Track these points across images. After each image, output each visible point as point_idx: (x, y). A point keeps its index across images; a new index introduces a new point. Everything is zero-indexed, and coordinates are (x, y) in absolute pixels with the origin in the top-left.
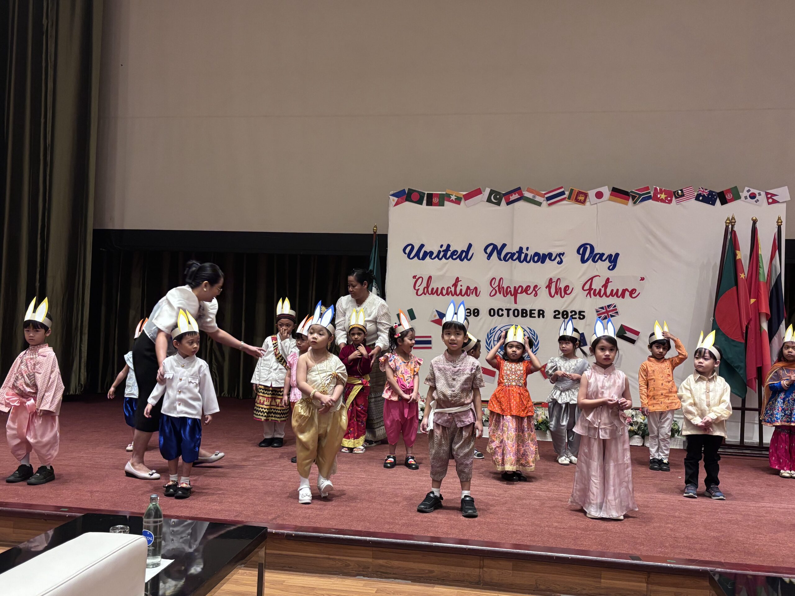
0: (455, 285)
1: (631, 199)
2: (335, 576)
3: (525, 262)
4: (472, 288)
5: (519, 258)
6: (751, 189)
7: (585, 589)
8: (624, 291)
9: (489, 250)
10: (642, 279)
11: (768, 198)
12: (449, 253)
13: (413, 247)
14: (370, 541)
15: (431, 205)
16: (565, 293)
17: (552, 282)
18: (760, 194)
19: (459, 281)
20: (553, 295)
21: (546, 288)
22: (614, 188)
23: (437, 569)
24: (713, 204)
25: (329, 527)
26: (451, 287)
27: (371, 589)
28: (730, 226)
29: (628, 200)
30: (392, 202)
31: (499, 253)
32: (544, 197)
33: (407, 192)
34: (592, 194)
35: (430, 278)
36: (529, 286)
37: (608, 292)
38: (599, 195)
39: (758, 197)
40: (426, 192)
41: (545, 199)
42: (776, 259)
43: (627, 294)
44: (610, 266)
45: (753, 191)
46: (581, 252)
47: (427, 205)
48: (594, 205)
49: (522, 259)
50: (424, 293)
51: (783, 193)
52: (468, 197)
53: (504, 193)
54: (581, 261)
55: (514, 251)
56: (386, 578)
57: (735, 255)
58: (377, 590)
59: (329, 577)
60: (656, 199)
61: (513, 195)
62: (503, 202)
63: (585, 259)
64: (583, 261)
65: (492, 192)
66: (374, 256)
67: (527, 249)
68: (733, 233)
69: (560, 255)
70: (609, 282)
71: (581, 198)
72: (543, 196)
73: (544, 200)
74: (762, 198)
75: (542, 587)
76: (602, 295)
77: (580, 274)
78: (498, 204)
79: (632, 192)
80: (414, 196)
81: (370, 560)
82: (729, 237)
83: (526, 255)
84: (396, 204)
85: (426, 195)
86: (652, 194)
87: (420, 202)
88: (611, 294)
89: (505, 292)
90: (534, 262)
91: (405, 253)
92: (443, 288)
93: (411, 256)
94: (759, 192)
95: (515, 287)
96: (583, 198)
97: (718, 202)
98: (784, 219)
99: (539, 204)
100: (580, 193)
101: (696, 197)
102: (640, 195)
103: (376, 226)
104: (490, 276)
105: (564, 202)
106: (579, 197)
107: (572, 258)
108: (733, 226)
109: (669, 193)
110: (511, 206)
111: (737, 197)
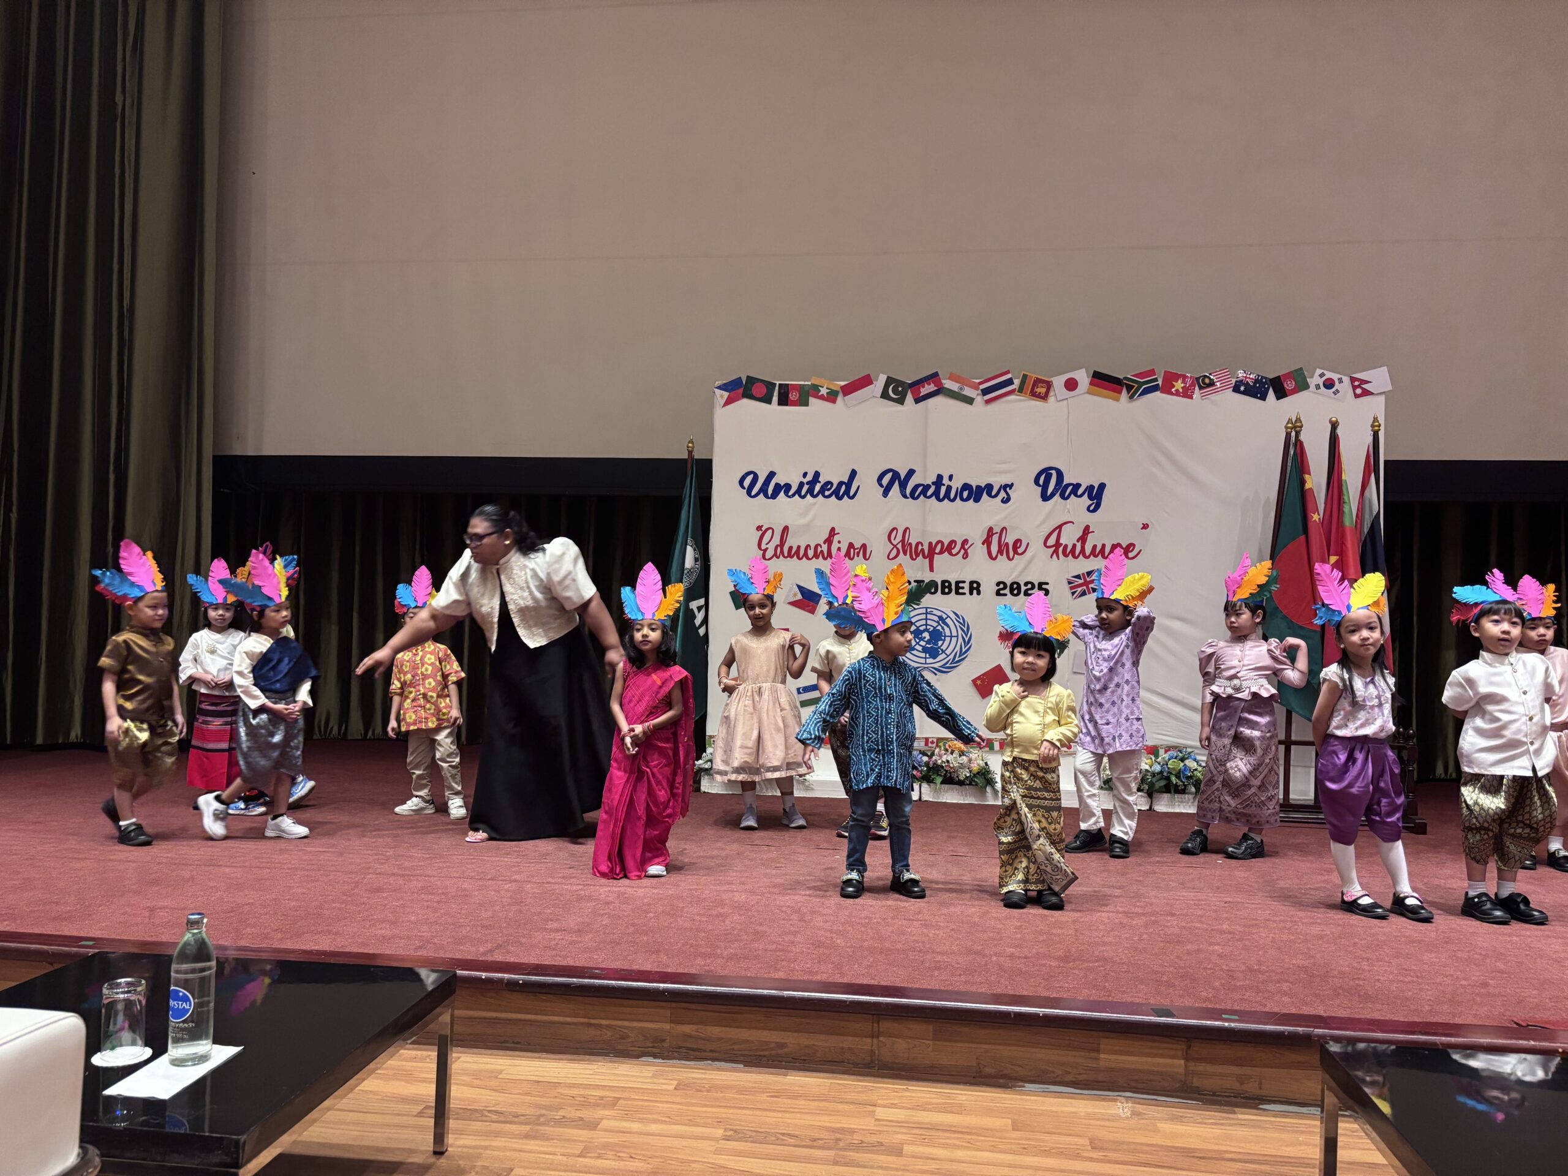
0: (829, 541)
1: (1124, 391)
2: (600, 1058)
3: (947, 502)
4: (857, 545)
5: (936, 494)
6: (1325, 372)
7: (1069, 1073)
9: (885, 481)
10: (1145, 527)
11: (1354, 388)
12: (818, 488)
13: (756, 477)
14: (665, 990)
15: (787, 404)
16: (1016, 552)
17: (993, 534)
18: (1341, 381)
19: (835, 534)
20: (994, 556)
21: (983, 544)
22: (1095, 372)
23: (793, 1040)
24: (1263, 397)
25: (591, 964)
26: (823, 545)
27: (666, 1081)
28: (1293, 434)
29: (1120, 392)
30: (719, 399)
31: (903, 486)
32: (976, 388)
33: (744, 382)
34: (1058, 382)
35: (786, 529)
36: (953, 542)
37: (1088, 551)
38: (1071, 385)
39: (1337, 386)
40: (778, 383)
41: (980, 392)
42: (1371, 488)
44: (1090, 506)
45: (1329, 374)
46: (1041, 482)
47: (780, 403)
48: (1061, 403)
49: (942, 496)
50: (775, 555)
51: (1379, 378)
52: (848, 390)
53: (909, 382)
54: (1042, 497)
55: (929, 482)
56: (696, 1059)
57: (1303, 482)
58: (678, 1084)
59: (588, 1060)
60: (1167, 389)
61: (926, 386)
62: (909, 398)
63: (1049, 493)
64: (1045, 497)
65: (889, 381)
66: (689, 493)
67: (951, 478)
68: (1299, 444)
69: (1006, 487)
70: (1089, 533)
73: (978, 395)
74: (1345, 387)
75: (989, 1070)
76: (1077, 554)
77: (1040, 520)
78: (901, 401)
79: (1126, 378)
80: (756, 390)
81: (667, 1026)
82: (1292, 452)
83: (949, 488)
84: (729, 402)
85: (777, 388)
86: (1160, 382)
87: (767, 400)
88: (1093, 553)
89: (913, 551)
90: (962, 499)
91: (742, 487)
92: (808, 546)
93: (753, 493)
94: (1340, 376)
95: (930, 544)
96: (1043, 390)
97: (1271, 394)
98: (1382, 420)
99: (970, 401)
100: (1037, 382)
101: (1234, 387)
102: (1140, 384)
103: (693, 443)
104: (887, 526)
105: (1012, 397)
106: (1038, 389)
107: (1026, 493)
108: (1298, 434)
109: (1187, 380)
110: (922, 404)
111: (1302, 386)
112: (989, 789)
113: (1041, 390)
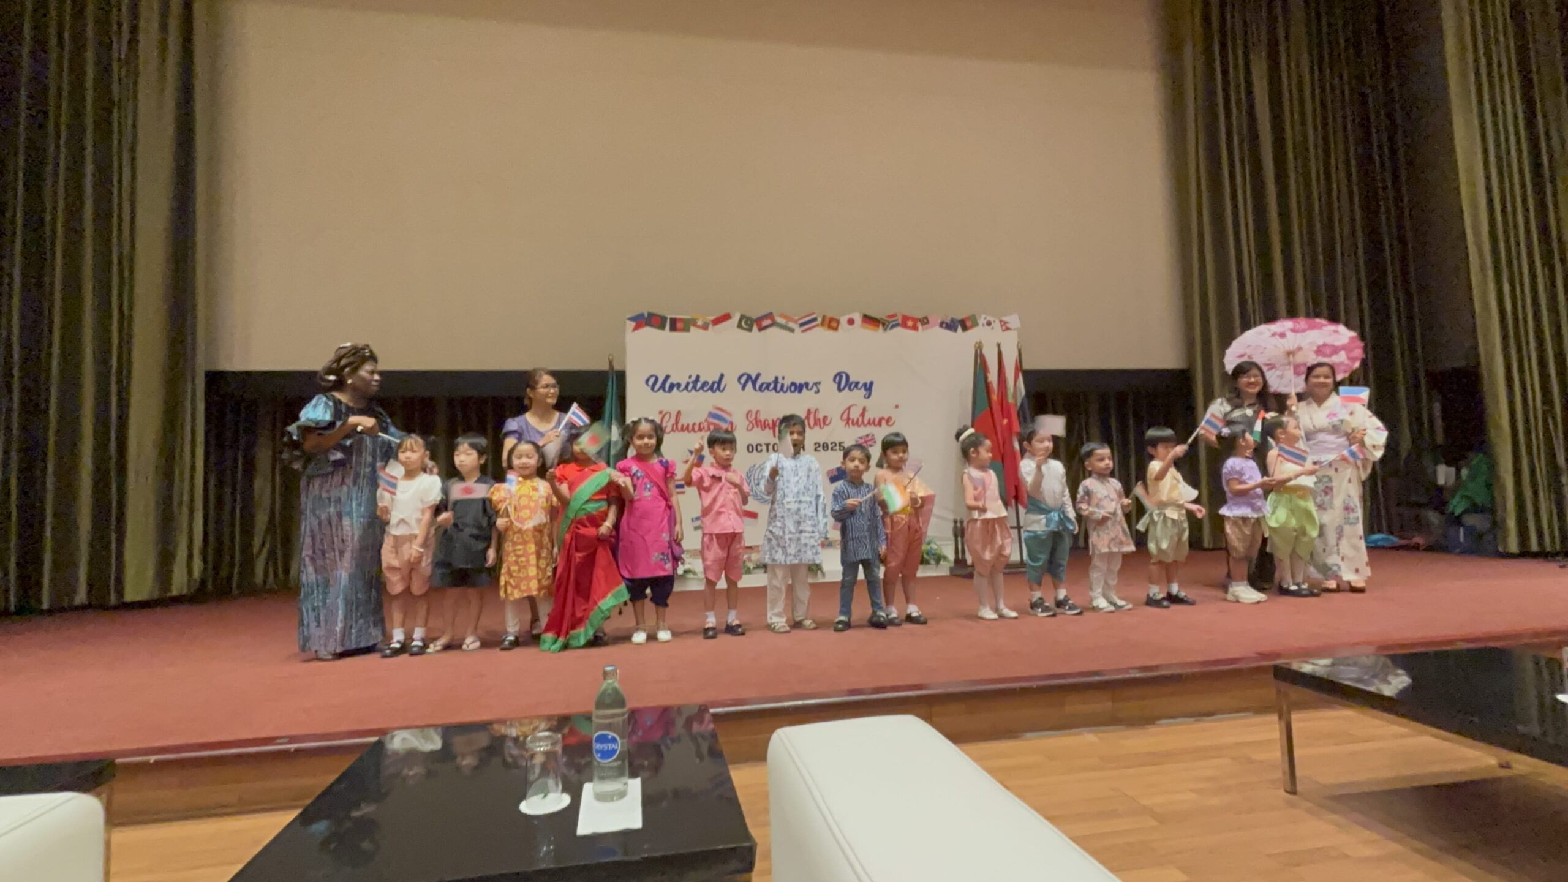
1: (881, 326)
3: (781, 393)
5: (775, 388)
6: (987, 316)
8: (880, 420)
9: (743, 381)
10: (897, 407)
11: (1002, 326)
12: (699, 385)
13: (657, 379)
15: (675, 331)
16: (824, 423)
17: (811, 413)
18: (995, 322)
22: (864, 314)
24: (955, 330)
26: (704, 423)
29: (878, 326)
30: (629, 327)
31: (754, 383)
32: (797, 323)
33: (646, 316)
34: (844, 320)
35: (679, 413)
37: (866, 421)
38: (851, 322)
39: (993, 325)
40: (669, 317)
41: (798, 325)
42: (1019, 382)
43: (884, 423)
44: (865, 395)
45: (989, 318)
46: (837, 380)
47: (671, 330)
48: (846, 332)
49: (778, 389)
51: (1012, 321)
52: (717, 321)
53: (754, 317)
54: (838, 390)
55: (770, 381)
57: (986, 378)
60: (904, 325)
61: (766, 320)
62: (755, 328)
63: (842, 387)
64: (840, 389)
65: (742, 317)
67: (783, 378)
68: (982, 357)
69: (816, 384)
70: (866, 411)
72: (795, 322)
74: (997, 325)
76: (859, 424)
77: (838, 404)
78: (750, 330)
79: (882, 319)
80: (654, 321)
82: (979, 361)
83: (782, 385)
84: (636, 328)
85: (668, 320)
86: (900, 321)
87: (662, 327)
88: (869, 423)
89: (763, 425)
90: (791, 392)
91: (648, 386)
92: (694, 424)
93: (656, 389)
94: (993, 320)
95: (773, 421)
97: (960, 328)
99: (792, 330)
100: (831, 320)
101: (940, 324)
102: (889, 322)
103: (612, 357)
104: (746, 410)
105: (817, 329)
106: (832, 324)
107: (829, 386)
108: (981, 351)
109: (915, 320)
110: (763, 332)
111: (975, 324)
112: (819, 572)
113: (834, 324)
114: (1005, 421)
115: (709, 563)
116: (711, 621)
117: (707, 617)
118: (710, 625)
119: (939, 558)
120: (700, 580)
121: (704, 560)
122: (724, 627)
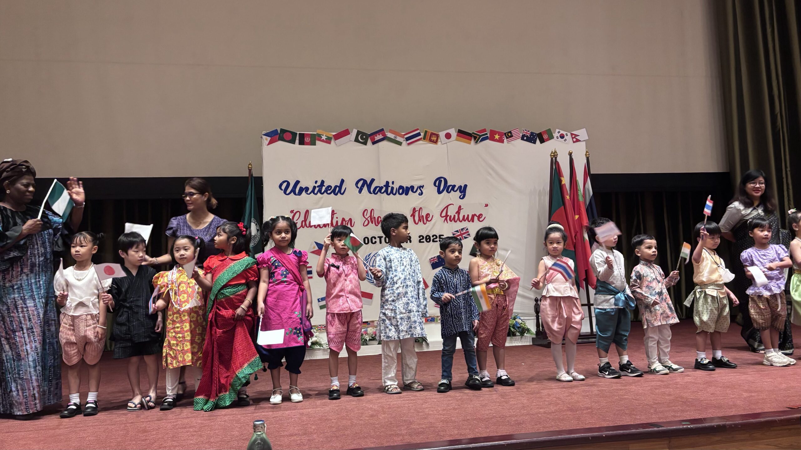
1: (473, 139)
3: (391, 195)
4: (347, 219)
5: (386, 191)
6: (560, 131)
8: (473, 216)
9: (360, 185)
10: (487, 205)
11: (573, 138)
12: (323, 189)
13: (288, 184)
15: (304, 144)
16: (427, 220)
17: (416, 211)
18: (567, 135)
19: (334, 214)
20: (417, 222)
22: (459, 130)
24: (535, 143)
28: (554, 158)
29: (471, 140)
30: (265, 141)
31: (369, 187)
32: (403, 138)
33: (279, 132)
34: (442, 134)
35: (307, 212)
37: (461, 218)
38: (448, 136)
39: (566, 137)
40: (298, 133)
42: (587, 184)
43: (476, 218)
44: (460, 196)
45: (562, 132)
46: (437, 185)
47: (300, 144)
48: (444, 145)
49: (389, 192)
50: (302, 226)
51: (582, 134)
52: (337, 137)
53: (369, 133)
54: (438, 192)
55: (382, 185)
57: (560, 181)
60: (492, 139)
61: (378, 135)
62: (369, 142)
63: (441, 190)
65: (359, 133)
66: (250, 192)
67: (393, 183)
68: (557, 163)
69: (421, 187)
70: (461, 209)
71: (434, 138)
72: (402, 136)
73: (404, 140)
74: (568, 138)
76: (456, 220)
77: (438, 203)
78: (365, 143)
79: (473, 133)
80: (286, 137)
82: (554, 167)
83: (392, 188)
84: (270, 143)
85: (298, 135)
86: (488, 135)
87: (293, 142)
90: (399, 194)
91: (281, 189)
93: (287, 193)
94: (566, 133)
97: (538, 141)
99: (400, 143)
100: (432, 134)
101: (522, 138)
102: (480, 136)
103: (251, 165)
104: (362, 209)
105: (420, 142)
106: (432, 138)
107: (430, 190)
108: (556, 158)
109: (500, 134)
110: (376, 145)
111: (551, 137)
112: (424, 343)
114: (577, 217)
115: (331, 336)
116: (336, 384)
117: (331, 381)
118: (335, 388)
119: (523, 331)
120: (324, 350)
121: (328, 334)
122: (346, 389)
